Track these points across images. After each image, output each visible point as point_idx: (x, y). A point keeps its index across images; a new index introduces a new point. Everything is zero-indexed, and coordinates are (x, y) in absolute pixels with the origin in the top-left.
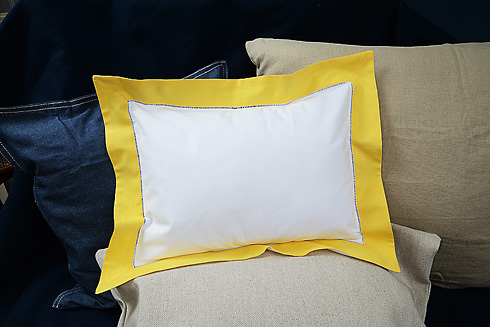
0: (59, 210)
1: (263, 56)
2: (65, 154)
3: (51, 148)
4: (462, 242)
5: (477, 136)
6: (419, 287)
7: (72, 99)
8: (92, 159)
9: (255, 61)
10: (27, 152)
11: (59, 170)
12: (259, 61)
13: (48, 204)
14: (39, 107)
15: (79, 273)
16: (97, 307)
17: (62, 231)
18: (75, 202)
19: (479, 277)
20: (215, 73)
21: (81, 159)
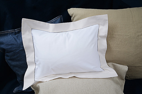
0: (14, 63)
1: (73, 13)
2: (14, 46)
3: (10, 45)
4: (134, 67)
5: (138, 36)
6: (122, 81)
7: (16, 29)
9: (71, 15)
10: (3, 46)
11: (13, 51)
12: (72, 15)
13: (10, 62)
14: (5, 32)
15: (21, 82)
16: (27, 91)
17: (15, 69)
18: (18, 61)
19: (139, 76)
20: (59, 19)
21: (19, 47)
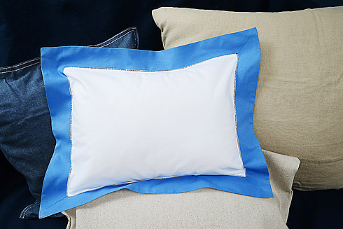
1: (165, 22)
2: (12, 110)
4: (315, 162)
5: (330, 84)
6: (285, 194)
8: (34, 112)
11: (9, 123)
13: (5, 147)
15: (37, 194)
17: (19, 166)
18: (25, 145)
19: (326, 184)
20: (128, 37)
21: (25, 113)
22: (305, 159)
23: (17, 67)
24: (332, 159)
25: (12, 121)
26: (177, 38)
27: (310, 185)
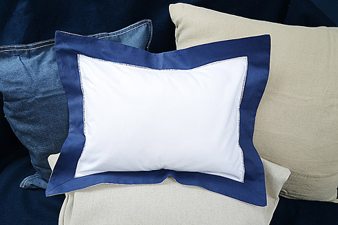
0: (21, 126)
1: (181, 20)
2: (24, 88)
4: (304, 176)
8: (44, 93)
12: (178, 23)
13: (13, 121)
14: (4, 49)
15: (37, 168)
17: (25, 140)
18: (33, 122)
19: (311, 196)
20: (143, 28)
21: (35, 92)
22: (296, 171)
23: (32, 47)
24: (321, 175)
25: (23, 99)
26: (190, 37)
27: (295, 195)
